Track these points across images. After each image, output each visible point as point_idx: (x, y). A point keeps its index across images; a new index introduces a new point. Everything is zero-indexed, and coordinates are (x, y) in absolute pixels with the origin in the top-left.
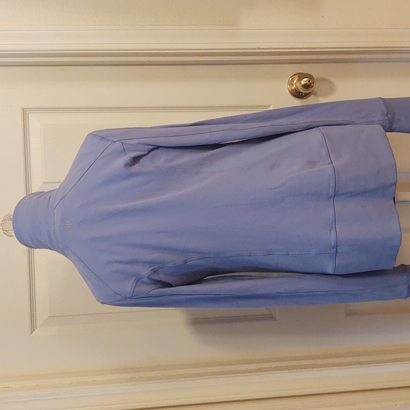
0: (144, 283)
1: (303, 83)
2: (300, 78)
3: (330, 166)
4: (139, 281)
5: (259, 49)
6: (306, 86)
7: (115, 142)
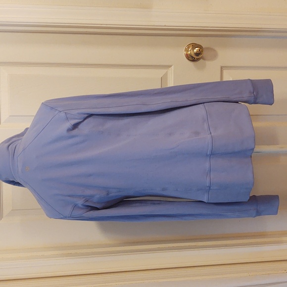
0: (79, 208)
1: (195, 51)
2: (194, 48)
3: (209, 136)
4: (75, 206)
5: (165, 26)
6: (197, 54)
7: (60, 112)
